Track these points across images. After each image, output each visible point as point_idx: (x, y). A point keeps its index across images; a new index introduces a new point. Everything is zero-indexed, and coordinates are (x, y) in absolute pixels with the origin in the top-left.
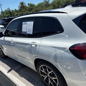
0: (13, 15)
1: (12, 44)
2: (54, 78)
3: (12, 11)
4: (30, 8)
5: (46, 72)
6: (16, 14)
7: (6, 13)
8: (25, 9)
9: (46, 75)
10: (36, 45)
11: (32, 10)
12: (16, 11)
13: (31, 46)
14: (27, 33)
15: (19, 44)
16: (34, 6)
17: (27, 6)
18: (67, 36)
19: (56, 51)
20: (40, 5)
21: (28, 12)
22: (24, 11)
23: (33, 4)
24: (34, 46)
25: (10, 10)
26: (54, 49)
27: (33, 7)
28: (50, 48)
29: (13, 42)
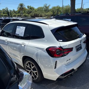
0: (10, 15)
1: (6, 43)
2: (35, 72)
3: (10, 11)
4: (29, 11)
5: (31, 67)
6: (14, 14)
7: (3, 12)
8: (24, 11)
9: (30, 70)
10: (25, 45)
11: (31, 12)
12: (14, 12)
13: (21, 46)
14: (20, 35)
15: (13, 44)
16: (34, 9)
17: (27, 8)
18: (46, 41)
19: (37, 51)
20: (40, 9)
21: (26, 14)
22: (23, 13)
23: (33, 7)
24: (23, 46)
25: (8, 10)
26: (37, 49)
27: (32, 10)
28: (34, 48)
29: (8, 41)
